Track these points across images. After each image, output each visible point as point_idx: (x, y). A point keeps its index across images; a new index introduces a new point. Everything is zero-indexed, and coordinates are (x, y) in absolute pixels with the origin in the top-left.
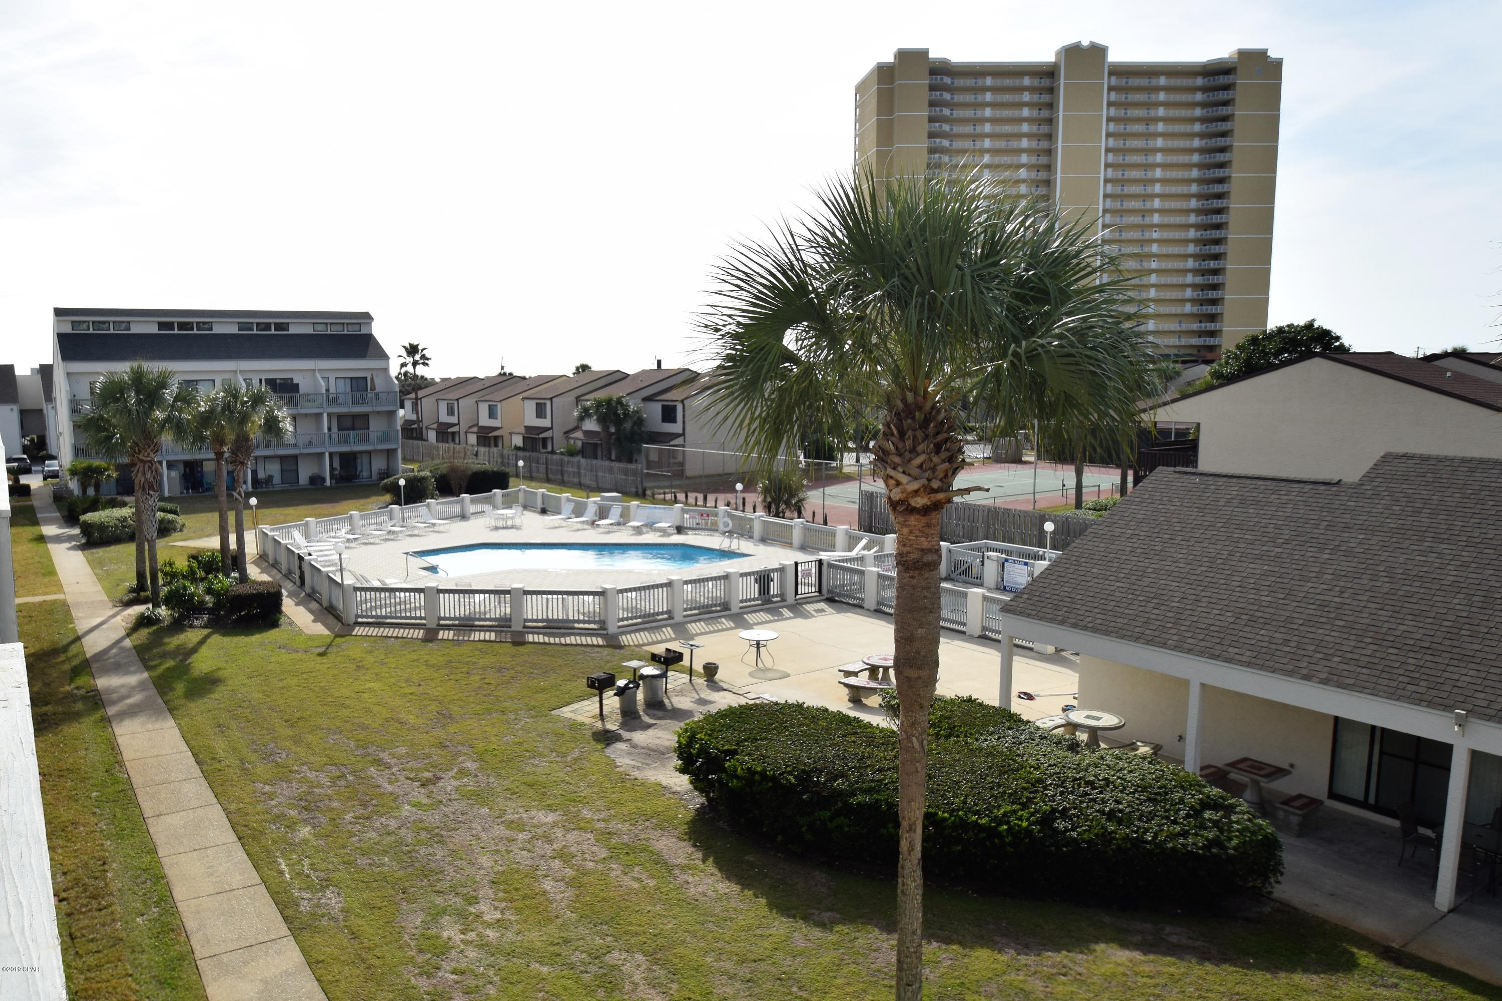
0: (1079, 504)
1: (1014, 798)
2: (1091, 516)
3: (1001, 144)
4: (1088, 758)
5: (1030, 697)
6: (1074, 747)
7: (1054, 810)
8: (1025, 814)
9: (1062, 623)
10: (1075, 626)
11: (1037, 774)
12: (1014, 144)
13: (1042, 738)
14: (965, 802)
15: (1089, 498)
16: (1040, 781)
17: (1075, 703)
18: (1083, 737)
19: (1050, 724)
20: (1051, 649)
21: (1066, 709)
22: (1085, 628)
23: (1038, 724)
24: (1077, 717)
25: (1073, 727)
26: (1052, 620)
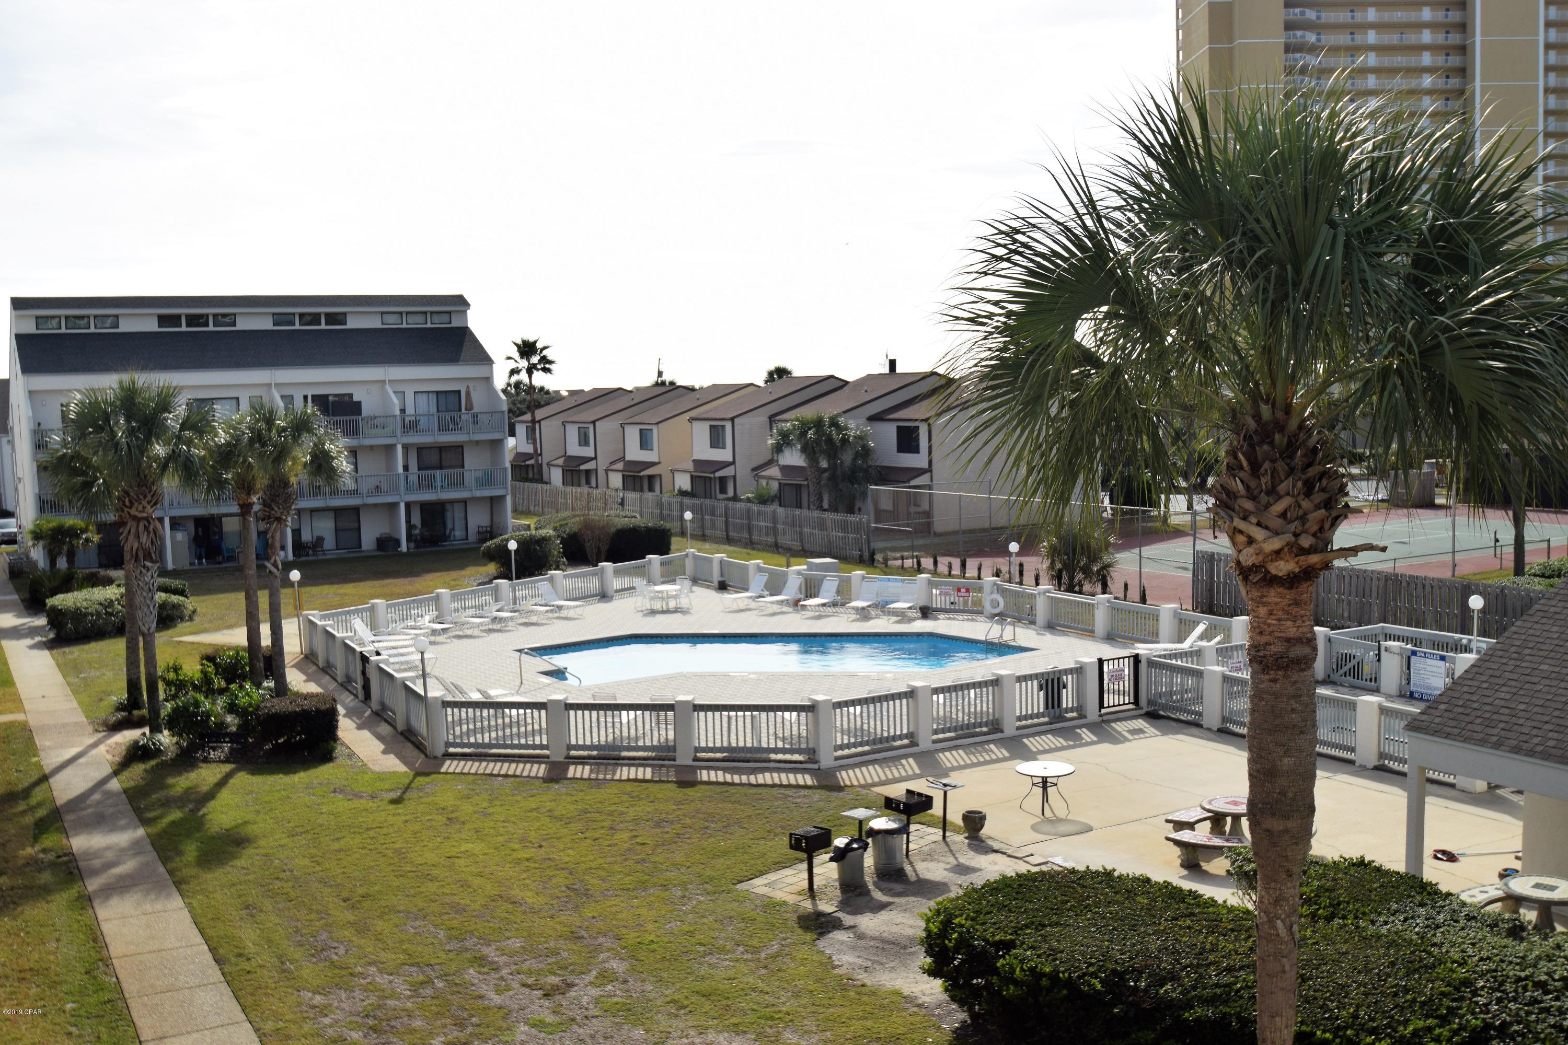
0: (1519, 568)
1: (1429, 1008)
2: (1538, 585)
3: (1393, 38)
4: (1538, 946)
5: (1451, 857)
6: (1517, 931)
7: (1487, 1026)
8: (1445, 1032)
9: (1497, 746)
10: (1516, 750)
11: (1462, 972)
12: (1411, 38)
13: (1469, 918)
14: (1355, 1016)
15: (1534, 560)
16: (1466, 983)
17: (1518, 865)
18: (1530, 916)
19: (1481, 898)
20: (1481, 786)
21: (1505, 874)
22: (1531, 753)
23: (1464, 897)
24: (1522, 886)
25: (1515, 901)
26: (1482, 742)
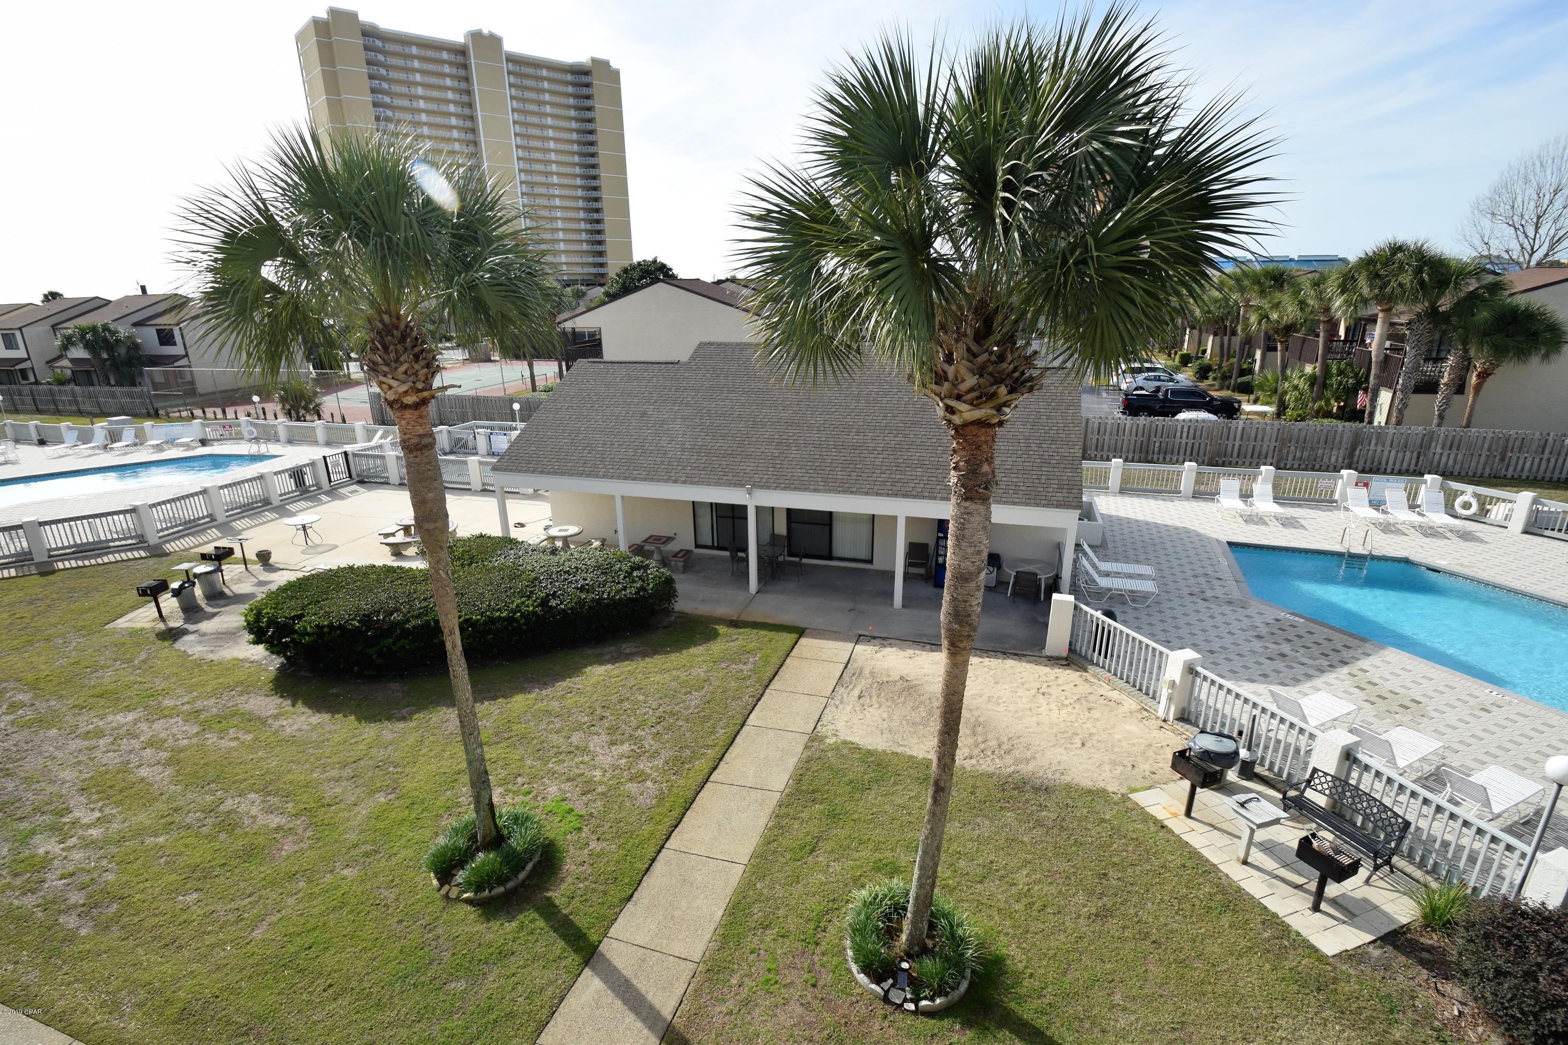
0: (534, 389)
1: (522, 594)
2: (543, 396)
3: (433, 106)
4: (563, 556)
5: (522, 525)
6: (554, 552)
7: (548, 595)
8: (530, 602)
9: (533, 472)
10: (542, 472)
11: (533, 575)
12: (444, 108)
13: (533, 550)
14: (489, 605)
15: (540, 384)
16: (536, 579)
17: (551, 523)
18: (559, 544)
19: (538, 541)
20: (531, 491)
21: (546, 528)
22: (549, 473)
23: (530, 542)
24: (554, 532)
25: (552, 539)
26: (527, 471)
